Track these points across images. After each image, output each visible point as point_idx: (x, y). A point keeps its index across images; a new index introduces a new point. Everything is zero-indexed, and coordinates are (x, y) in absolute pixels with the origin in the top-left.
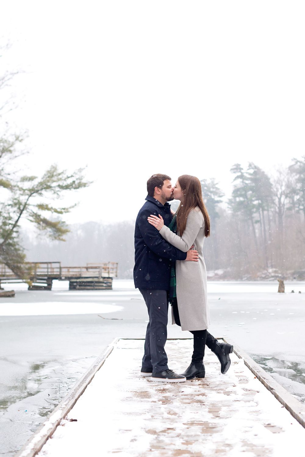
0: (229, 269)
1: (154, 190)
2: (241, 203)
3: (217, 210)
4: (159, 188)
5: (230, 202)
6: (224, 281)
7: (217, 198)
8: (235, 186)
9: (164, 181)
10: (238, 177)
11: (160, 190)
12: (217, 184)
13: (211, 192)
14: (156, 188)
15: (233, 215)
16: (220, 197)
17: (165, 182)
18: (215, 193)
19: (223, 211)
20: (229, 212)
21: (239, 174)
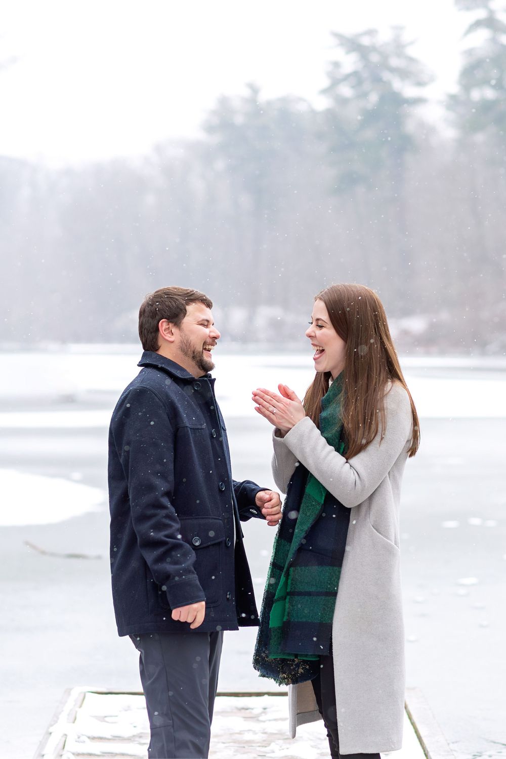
0: (444, 316)
1: (157, 330)
2: (486, 106)
3: (410, 127)
4: (171, 325)
5: (453, 102)
6: (428, 353)
7: (409, 91)
8: (469, 52)
9: (187, 304)
10: (478, 24)
11: (174, 330)
12: (412, 43)
13: (393, 70)
14: (163, 325)
15: (462, 144)
16: (420, 84)
17: (191, 308)
18: (404, 74)
19: (431, 130)
20: (448, 133)
21: (481, 14)
